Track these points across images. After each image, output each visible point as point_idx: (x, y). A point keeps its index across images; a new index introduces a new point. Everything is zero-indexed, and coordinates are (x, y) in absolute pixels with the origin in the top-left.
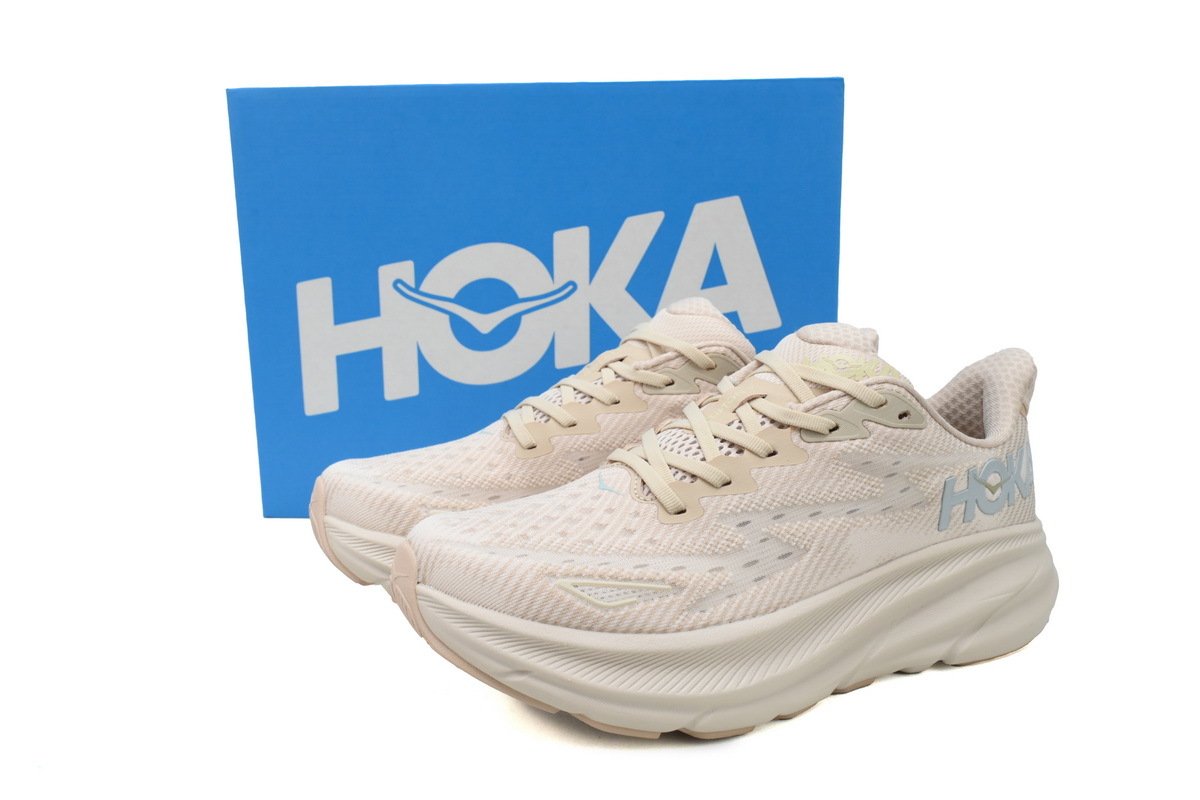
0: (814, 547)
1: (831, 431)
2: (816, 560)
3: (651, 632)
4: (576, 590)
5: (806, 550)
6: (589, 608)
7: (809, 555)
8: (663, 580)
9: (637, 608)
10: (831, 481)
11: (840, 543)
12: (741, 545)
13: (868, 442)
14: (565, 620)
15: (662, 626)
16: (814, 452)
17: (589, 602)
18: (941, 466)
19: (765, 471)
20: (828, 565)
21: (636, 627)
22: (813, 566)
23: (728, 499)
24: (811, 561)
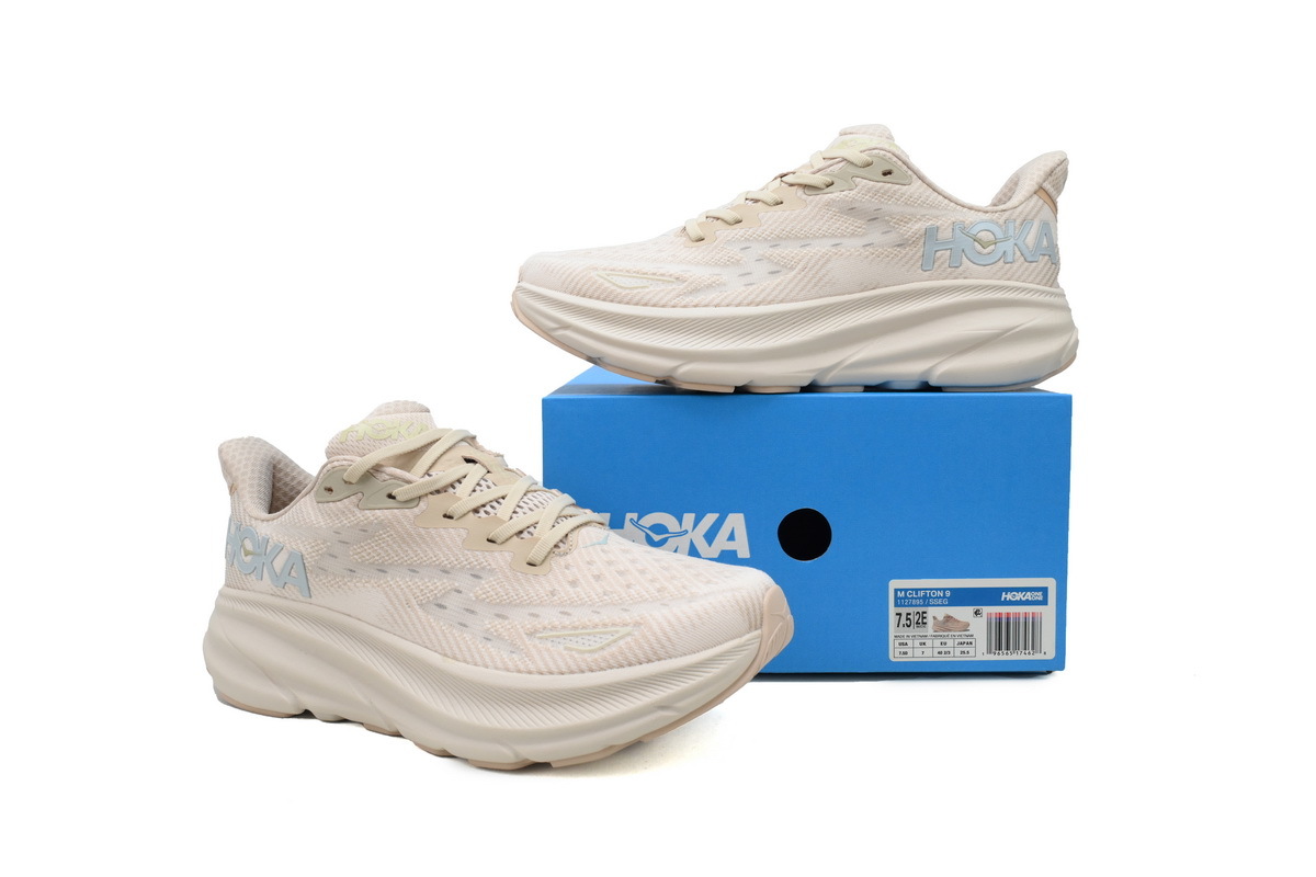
0: (800, 267)
1: (828, 186)
2: (800, 277)
3: (654, 306)
4: (609, 278)
5: (792, 268)
6: (613, 288)
7: (794, 273)
8: (671, 275)
9: (647, 290)
10: (822, 222)
11: (822, 267)
12: (738, 261)
13: (853, 192)
14: (596, 295)
15: (663, 302)
16: (812, 201)
17: (614, 284)
18: (924, 216)
19: (769, 214)
20: (809, 282)
21: (643, 301)
22: (796, 281)
23: (738, 230)
24: (795, 277)
